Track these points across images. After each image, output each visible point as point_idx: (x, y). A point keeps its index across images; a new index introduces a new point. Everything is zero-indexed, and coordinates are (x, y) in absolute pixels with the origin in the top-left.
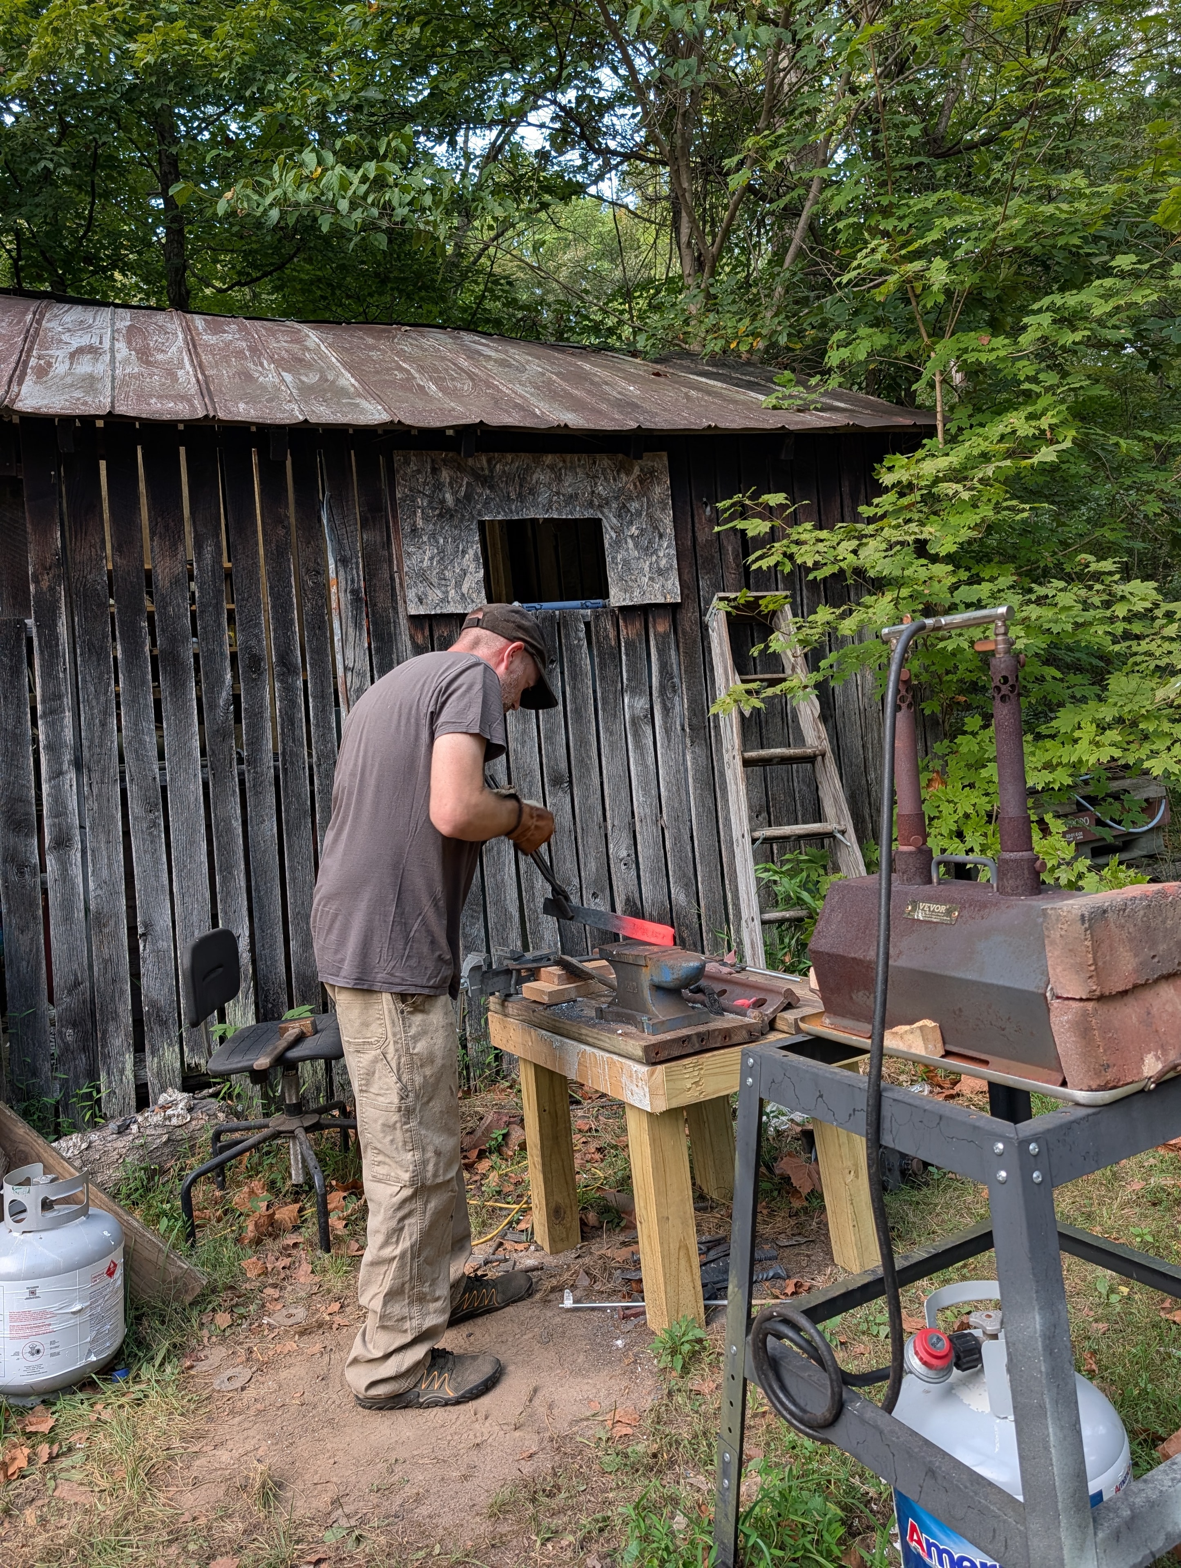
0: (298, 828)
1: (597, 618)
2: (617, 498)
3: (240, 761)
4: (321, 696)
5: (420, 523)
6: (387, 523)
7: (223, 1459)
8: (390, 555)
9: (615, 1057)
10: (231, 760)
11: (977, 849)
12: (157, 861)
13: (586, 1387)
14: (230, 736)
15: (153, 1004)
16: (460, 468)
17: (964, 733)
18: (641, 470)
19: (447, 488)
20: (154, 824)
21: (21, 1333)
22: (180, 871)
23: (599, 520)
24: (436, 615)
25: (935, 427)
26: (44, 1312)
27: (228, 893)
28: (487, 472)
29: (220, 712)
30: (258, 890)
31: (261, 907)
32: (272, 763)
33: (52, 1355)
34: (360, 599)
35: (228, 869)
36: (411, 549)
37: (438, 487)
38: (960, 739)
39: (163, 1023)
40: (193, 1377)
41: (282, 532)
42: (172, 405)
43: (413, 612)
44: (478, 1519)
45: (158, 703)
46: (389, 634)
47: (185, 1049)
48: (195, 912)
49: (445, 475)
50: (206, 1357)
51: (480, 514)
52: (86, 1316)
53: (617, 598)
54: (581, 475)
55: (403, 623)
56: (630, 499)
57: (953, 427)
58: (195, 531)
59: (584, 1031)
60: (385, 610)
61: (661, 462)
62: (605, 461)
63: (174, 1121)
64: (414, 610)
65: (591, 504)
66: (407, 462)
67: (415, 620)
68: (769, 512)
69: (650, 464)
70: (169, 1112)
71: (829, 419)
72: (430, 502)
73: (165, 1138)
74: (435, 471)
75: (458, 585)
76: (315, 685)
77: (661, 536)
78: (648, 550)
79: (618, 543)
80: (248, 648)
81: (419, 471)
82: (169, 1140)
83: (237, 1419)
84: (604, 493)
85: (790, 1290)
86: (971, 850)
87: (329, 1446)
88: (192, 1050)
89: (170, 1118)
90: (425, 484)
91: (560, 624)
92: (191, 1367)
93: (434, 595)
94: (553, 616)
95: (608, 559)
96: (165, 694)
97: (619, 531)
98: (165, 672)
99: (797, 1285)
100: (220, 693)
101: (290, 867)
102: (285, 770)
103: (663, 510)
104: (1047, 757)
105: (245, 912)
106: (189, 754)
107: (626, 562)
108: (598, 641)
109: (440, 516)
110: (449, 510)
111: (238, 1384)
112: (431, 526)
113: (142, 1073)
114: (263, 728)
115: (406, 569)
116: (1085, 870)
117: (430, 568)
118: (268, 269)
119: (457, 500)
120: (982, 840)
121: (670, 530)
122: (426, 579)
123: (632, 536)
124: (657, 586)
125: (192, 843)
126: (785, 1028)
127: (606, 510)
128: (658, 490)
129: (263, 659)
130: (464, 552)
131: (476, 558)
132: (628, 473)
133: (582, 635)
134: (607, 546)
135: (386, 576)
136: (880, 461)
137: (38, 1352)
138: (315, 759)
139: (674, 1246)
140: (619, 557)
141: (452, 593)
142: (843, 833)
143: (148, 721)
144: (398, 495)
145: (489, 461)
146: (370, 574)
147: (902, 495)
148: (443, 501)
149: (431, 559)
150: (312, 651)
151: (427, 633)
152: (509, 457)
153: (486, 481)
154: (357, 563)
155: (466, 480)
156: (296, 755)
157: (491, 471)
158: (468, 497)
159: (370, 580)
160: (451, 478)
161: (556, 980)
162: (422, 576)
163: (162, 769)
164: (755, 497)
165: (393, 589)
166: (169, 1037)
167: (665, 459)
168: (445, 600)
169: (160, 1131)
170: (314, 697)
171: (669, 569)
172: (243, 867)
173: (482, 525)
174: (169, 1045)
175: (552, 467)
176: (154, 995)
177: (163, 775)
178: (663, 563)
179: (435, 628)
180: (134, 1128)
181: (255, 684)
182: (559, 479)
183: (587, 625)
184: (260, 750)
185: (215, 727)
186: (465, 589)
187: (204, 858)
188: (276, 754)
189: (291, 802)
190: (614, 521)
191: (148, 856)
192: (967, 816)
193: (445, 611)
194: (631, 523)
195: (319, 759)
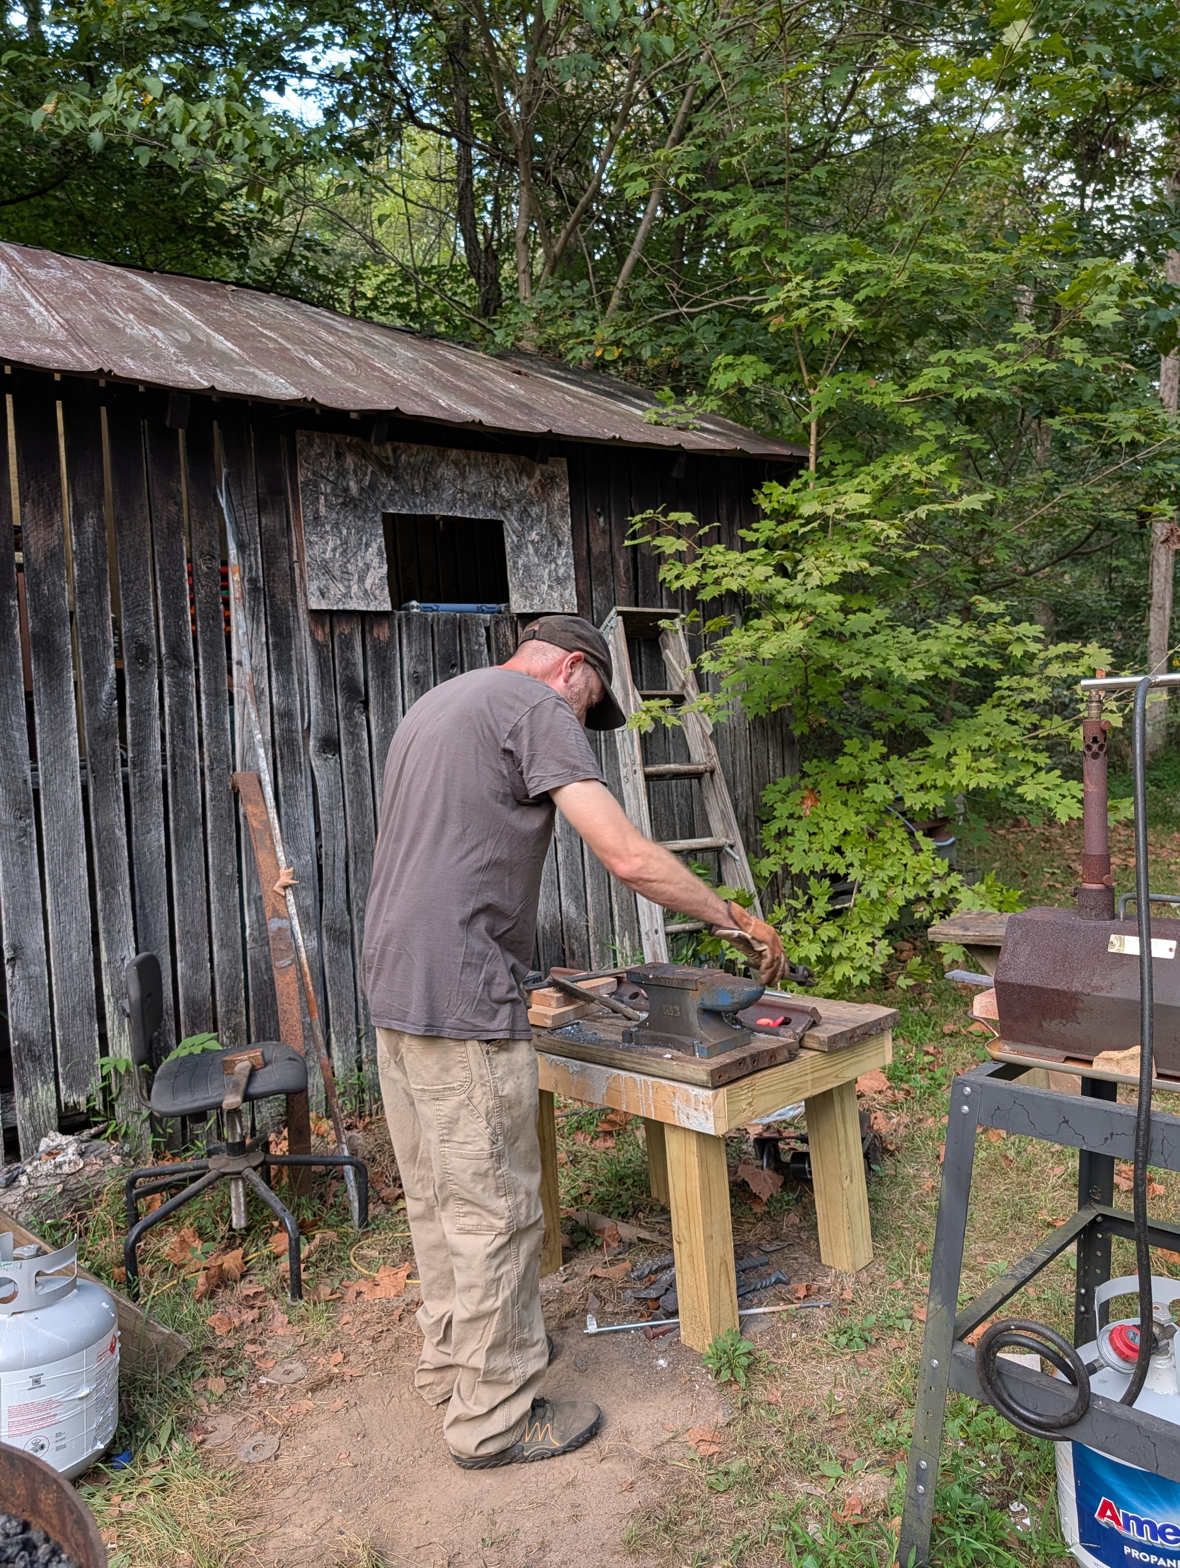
0: (188, 839)
1: (497, 623)
2: (518, 501)
3: (124, 763)
4: (214, 694)
5: (323, 511)
6: (287, 507)
7: (297, 1535)
8: (290, 543)
9: (663, 1081)
10: (115, 761)
11: (857, 863)
12: (28, 876)
13: (651, 1411)
14: (114, 735)
15: (24, 1037)
16: (364, 455)
17: (845, 754)
18: (542, 475)
19: (351, 476)
20: (25, 833)
21: (23, 1429)
22: (55, 886)
23: (502, 522)
24: (338, 611)
25: (807, 459)
26: (49, 1402)
27: (112, 910)
28: (392, 462)
29: (102, 708)
30: (142, 907)
31: (147, 926)
32: (160, 767)
33: (58, 1449)
34: (259, 589)
35: (110, 884)
36: (314, 538)
37: (342, 473)
38: (840, 760)
39: (36, 1059)
40: (210, 1451)
41: (174, 509)
42: (48, 351)
43: (314, 606)
44: (616, 1557)
45: (29, 694)
46: (288, 629)
47: (62, 1085)
48: (73, 933)
49: (350, 461)
50: (215, 1429)
51: (384, 506)
52: (92, 1401)
53: (518, 604)
54: (484, 474)
55: (303, 617)
56: (531, 503)
57: (826, 462)
58: (75, 500)
59: (617, 1056)
60: (284, 602)
61: (560, 467)
62: (508, 462)
63: (66, 1169)
64: (315, 604)
65: (494, 505)
66: (310, 444)
67: (316, 614)
68: (678, 531)
69: (550, 469)
70: (59, 1159)
71: (714, 441)
72: (333, 490)
73: (59, 1188)
74: (339, 456)
75: (361, 580)
76: (208, 681)
77: (560, 544)
78: (548, 557)
79: (518, 548)
80: (133, 637)
81: (322, 455)
82: (64, 1190)
83: (288, 1492)
84: (506, 495)
85: (802, 1293)
86: (852, 865)
87: (409, 1506)
88: (70, 1087)
89: (60, 1166)
90: (328, 469)
91: (460, 626)
92: (203, 1442)
93: (337, 589)
94: (454, 619)
95: (509, 564)
96: (38, 685)
97: (521, 536)
98: (37, 659)
99: (808, 1288)
100: (101, 685)
101: (179, 882)
102: (174, 774)
103: (562, 517)
104: (921, 779)
105: (131, 932)
106: (67, 754)
107: (526, 568)
108: (498, 649)
109: (344, 504)
110: (353, 499)
111: (268, 1453)
112: (334, 515)
113: (9, 1116)
114: (150, 727)
115: (307, 559)
116: (958, 885)
117: (333, 559)
118: (25, 192)
119: (362, 489)
120: (862, 856)
121: (567, 539)
122: (328, 572)
123: (532, 542)
124: (555, 595)
125: (69, 854)
126: (816, 1046)
127: (508, 513)
128: (558, 496)
129: (151, 650)
130: (367, 545)
131: (380, 553)
132: (530, 476)
133: (483, 640)
134: (508, 549)
135: (286, 565)
136: (760, 487)
137: (42, 1447)
138: (207, 763)
139: (717, 1263)
140: (520, 562)
141: (355, 588)
142: (732, 847)
143: (18, 715)
144: (301, 479)
145: (394, 450)
146: (269, 562)
147: (780, 523)
148: (347, 490)
149: (334, 550)
150: (205, 643)
151: (327, 630)
152: (415, 448)
153: (391, 471)
154: (255, 550)
155: (370, 469)
156: (190, 759)
157: (397, 460)
158: (373, 487)
159: (269, 569)
160: (356, 465)
161: (554, 1003)
162: (325, 568)
163: (34, 769)
164: (665, 514)
165: (293, 580)
166: (43, 1074)
167: (565, 465)
168: (347, 595)
169: (52, 1181)
170: (208, 695)
171: (567, 578)
172: (128, 881)
173: (386, 517)
174: (45, 1082)
175: (456, 463)
176: (25, 1027)
177: (35, 777)
178: (561, 571)
179: (336, 624)
180: (23, 1179)
181: (140, 677)
182: (464, 477)
183: (487, 629)
184: (146, 751)
185: (97, 725)
186: (368, 584)
187: (84, 872)
188: (164, 756)
189: (181, 810)
190: (516, 524)
191: (17, 870)
192: (846, 833)
193: (347, 607)
194: (531, 528)
195: (212, 763)
